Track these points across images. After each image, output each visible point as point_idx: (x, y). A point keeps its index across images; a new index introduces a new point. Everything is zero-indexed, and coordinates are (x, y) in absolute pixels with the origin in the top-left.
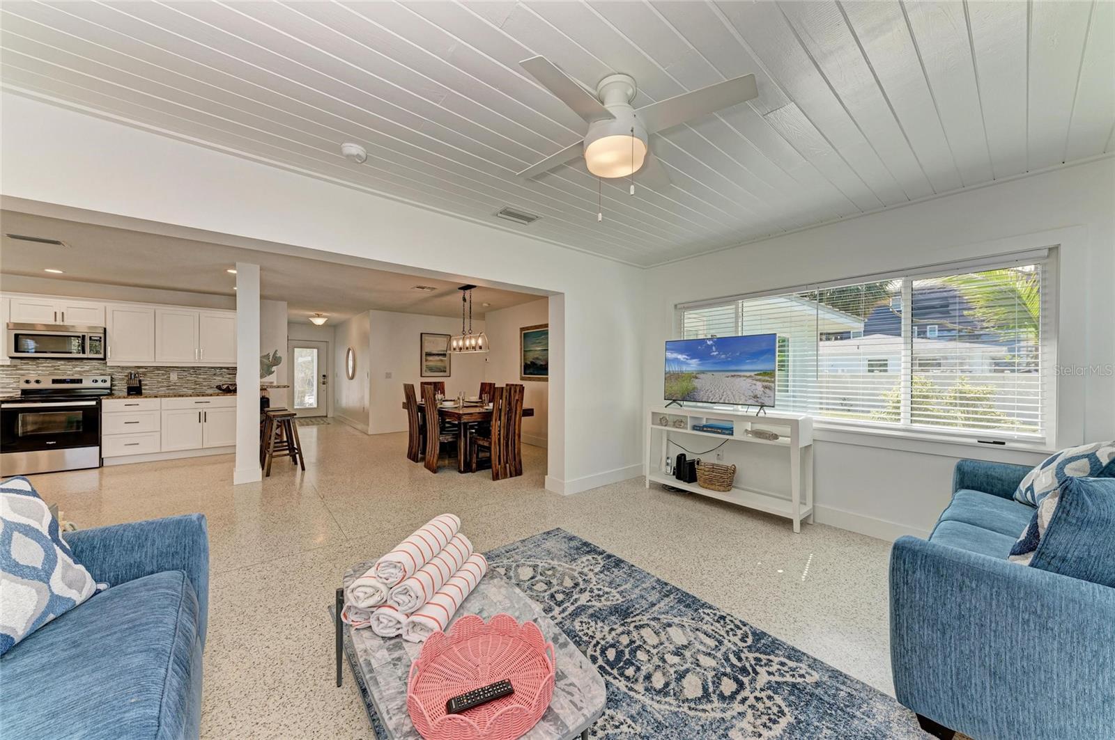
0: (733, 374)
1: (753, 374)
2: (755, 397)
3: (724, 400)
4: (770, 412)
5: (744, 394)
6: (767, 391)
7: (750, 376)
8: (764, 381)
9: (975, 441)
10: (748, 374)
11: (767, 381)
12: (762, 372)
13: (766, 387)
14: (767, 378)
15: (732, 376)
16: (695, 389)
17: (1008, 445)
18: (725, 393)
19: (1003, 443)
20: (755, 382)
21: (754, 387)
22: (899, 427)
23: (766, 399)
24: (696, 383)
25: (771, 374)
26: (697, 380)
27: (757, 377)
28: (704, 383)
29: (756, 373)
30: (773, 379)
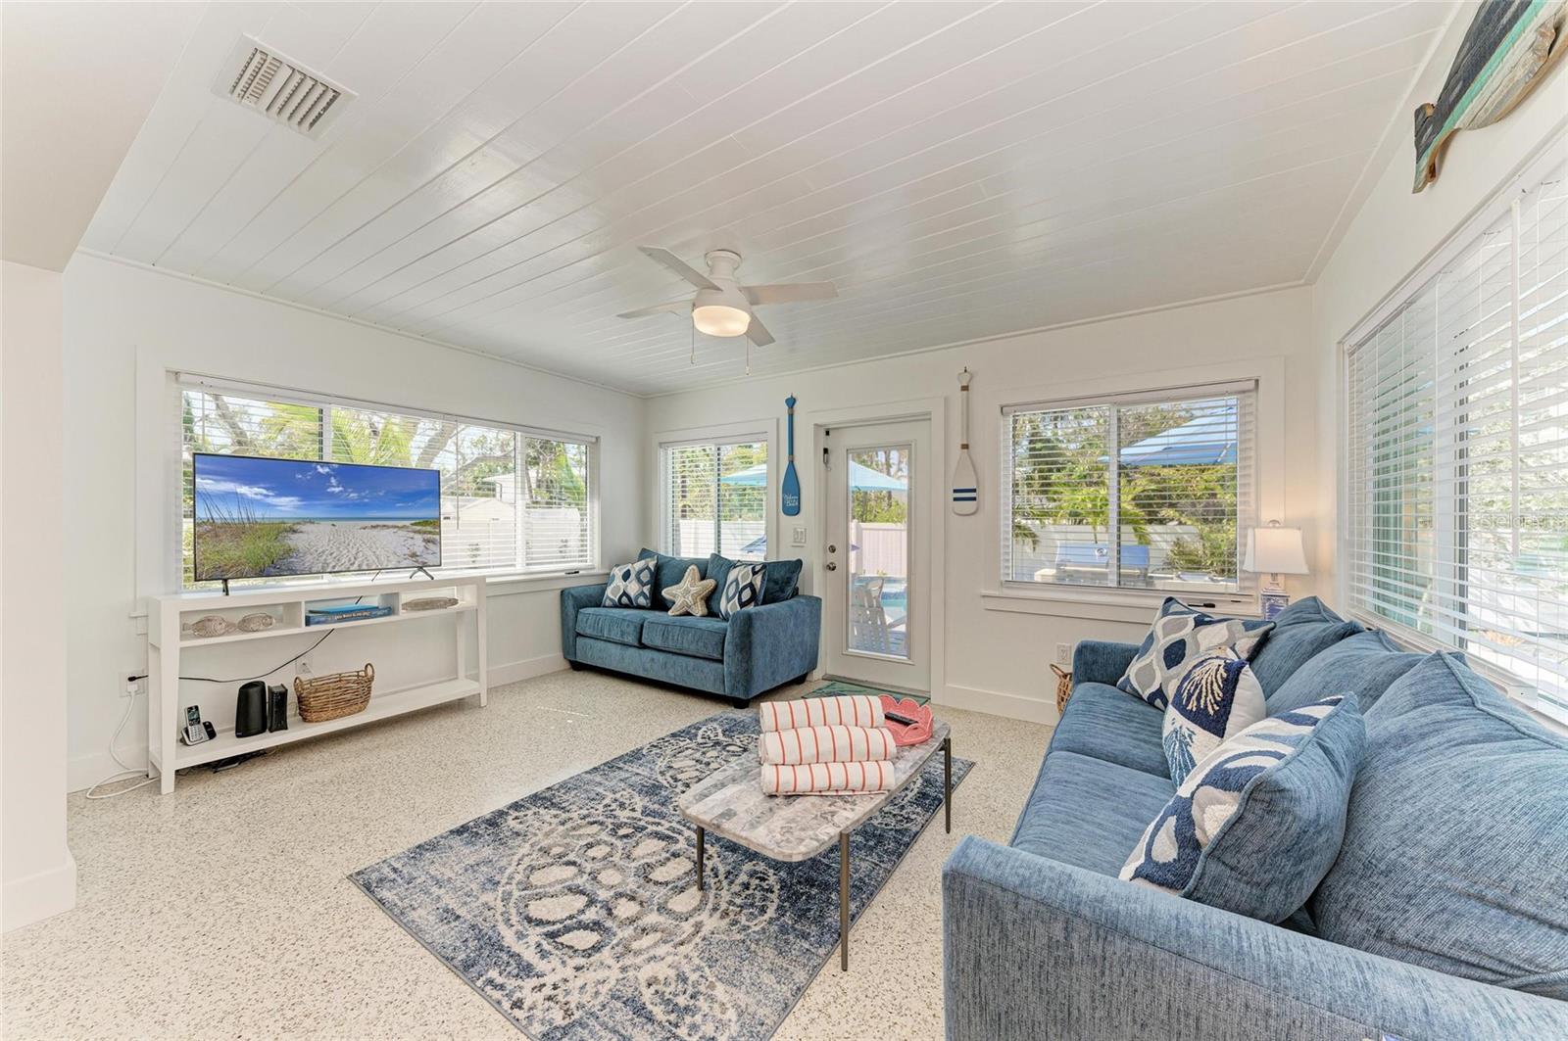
0: (374, 523)
1: (407, 523)
2: (414, 555)
3: (359, 566)
4: (438, 575)
5: (395, 553)
6: (431, 545)
7: (404, 527)
8: (425, 533)
9: (563, 574)
10: (400, 523)
11: (430, 533)
12: (421, 521)
13: (428, 541)
14: (429, 529)
15: (373, 527)
16: (289, 551)
17: (581, 572)
18: (361, 554)
19: (578, 572)
20: (411, 535)
21: (410, 542)
22: (518, 572)
23: (430, 557)
24: (295, 541)
25: (435, 523)
26: (296, 536)
27: (414, 527)
28: (315, 538)
29: (413, 522)
30: (437, 530)
